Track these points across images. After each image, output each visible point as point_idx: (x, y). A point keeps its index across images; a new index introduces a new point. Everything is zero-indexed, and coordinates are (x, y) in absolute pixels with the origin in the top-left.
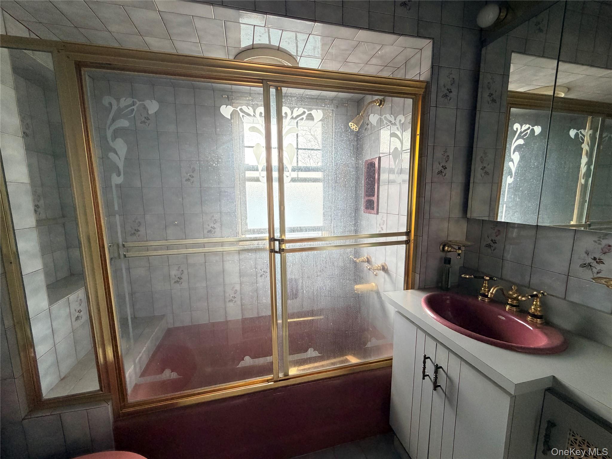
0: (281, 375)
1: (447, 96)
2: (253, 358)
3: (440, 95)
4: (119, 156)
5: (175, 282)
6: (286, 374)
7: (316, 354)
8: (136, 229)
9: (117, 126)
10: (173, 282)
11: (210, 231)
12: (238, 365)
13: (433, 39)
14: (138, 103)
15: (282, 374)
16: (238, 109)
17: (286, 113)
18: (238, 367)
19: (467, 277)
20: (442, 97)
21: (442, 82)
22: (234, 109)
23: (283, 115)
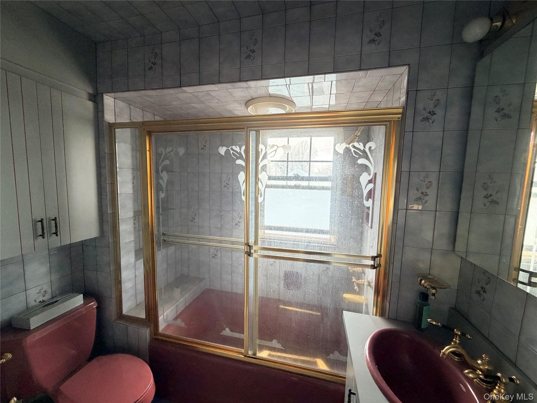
0: (250, 353)
1: (428, 119)
2: (232, 331)
3: (419, 119)
4: (163, 181)
5: (213, 257)
6: (255, 354)
7: (279, 346)
8: (194, 218)
9: (164, 164)
10: (211, 256)
11: (236, 224)
12: (221, 333)
13: (409, 65)
14: (175, 150)
15: (252, 352)
16: (230, 148)
17: (261, 149)
18: (221, 334)
19: (434, 323)
20: (422, 121)
21: (420, 106)
22: (227, 148)
23: (260, 150)
